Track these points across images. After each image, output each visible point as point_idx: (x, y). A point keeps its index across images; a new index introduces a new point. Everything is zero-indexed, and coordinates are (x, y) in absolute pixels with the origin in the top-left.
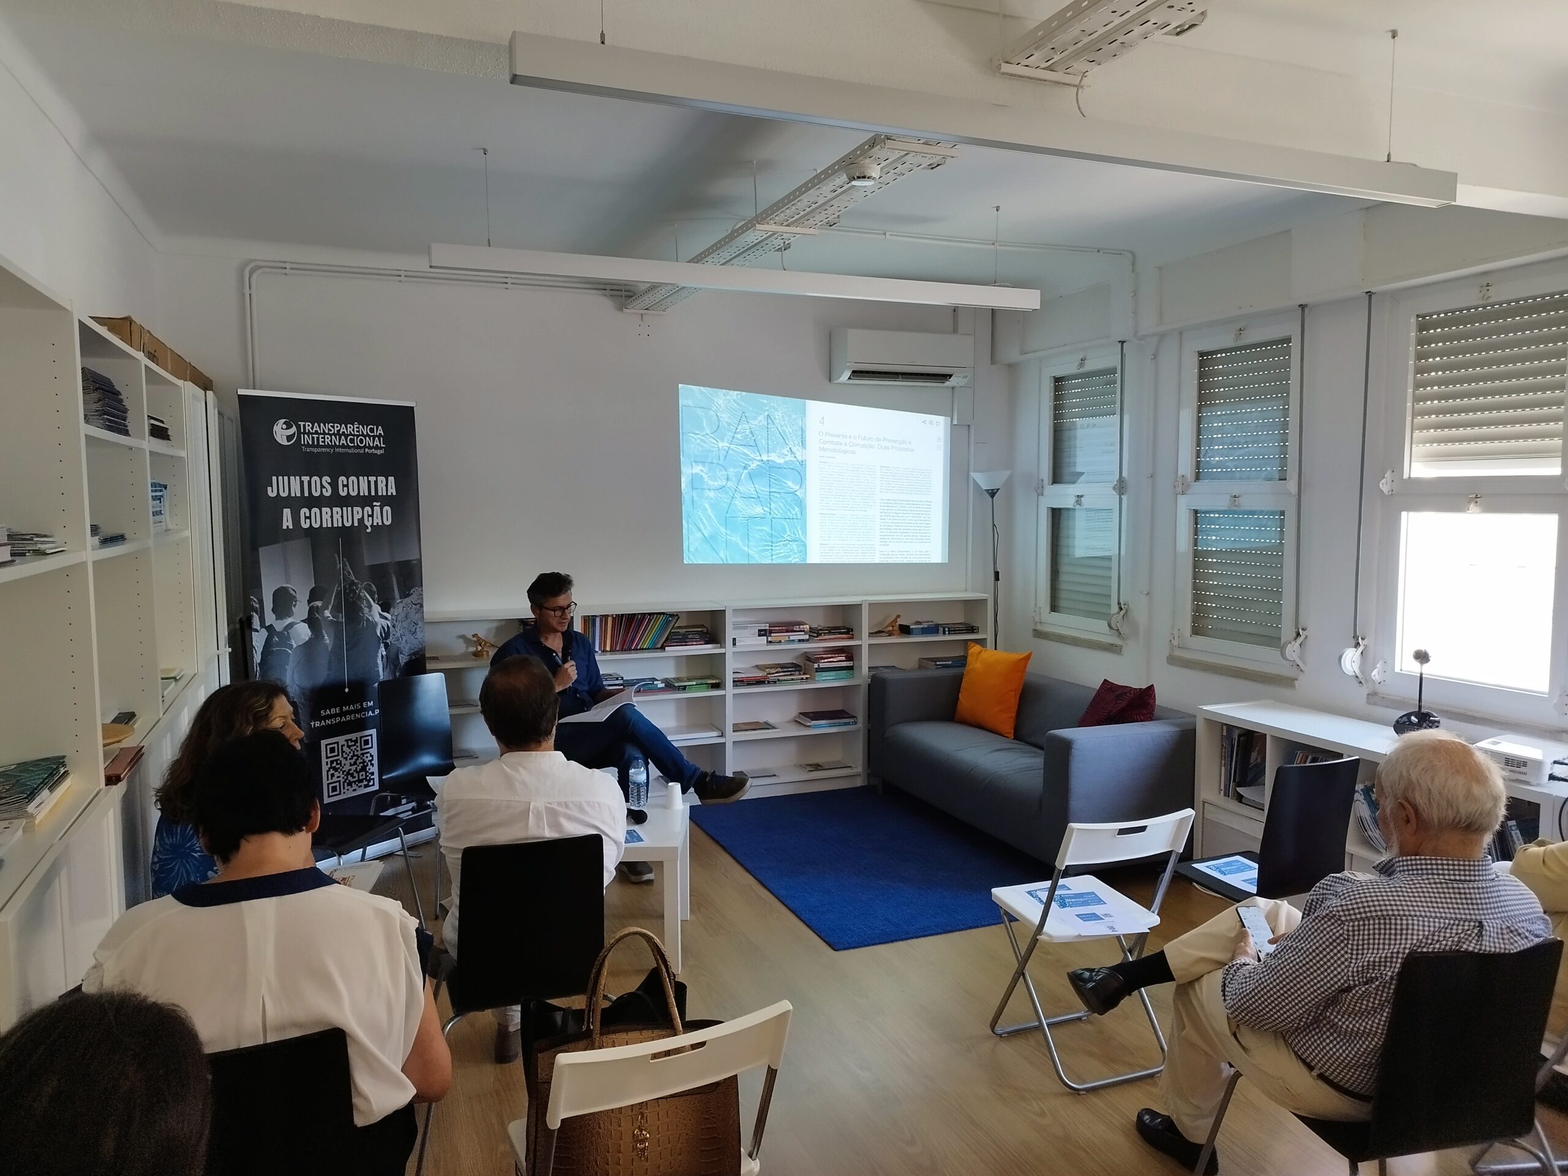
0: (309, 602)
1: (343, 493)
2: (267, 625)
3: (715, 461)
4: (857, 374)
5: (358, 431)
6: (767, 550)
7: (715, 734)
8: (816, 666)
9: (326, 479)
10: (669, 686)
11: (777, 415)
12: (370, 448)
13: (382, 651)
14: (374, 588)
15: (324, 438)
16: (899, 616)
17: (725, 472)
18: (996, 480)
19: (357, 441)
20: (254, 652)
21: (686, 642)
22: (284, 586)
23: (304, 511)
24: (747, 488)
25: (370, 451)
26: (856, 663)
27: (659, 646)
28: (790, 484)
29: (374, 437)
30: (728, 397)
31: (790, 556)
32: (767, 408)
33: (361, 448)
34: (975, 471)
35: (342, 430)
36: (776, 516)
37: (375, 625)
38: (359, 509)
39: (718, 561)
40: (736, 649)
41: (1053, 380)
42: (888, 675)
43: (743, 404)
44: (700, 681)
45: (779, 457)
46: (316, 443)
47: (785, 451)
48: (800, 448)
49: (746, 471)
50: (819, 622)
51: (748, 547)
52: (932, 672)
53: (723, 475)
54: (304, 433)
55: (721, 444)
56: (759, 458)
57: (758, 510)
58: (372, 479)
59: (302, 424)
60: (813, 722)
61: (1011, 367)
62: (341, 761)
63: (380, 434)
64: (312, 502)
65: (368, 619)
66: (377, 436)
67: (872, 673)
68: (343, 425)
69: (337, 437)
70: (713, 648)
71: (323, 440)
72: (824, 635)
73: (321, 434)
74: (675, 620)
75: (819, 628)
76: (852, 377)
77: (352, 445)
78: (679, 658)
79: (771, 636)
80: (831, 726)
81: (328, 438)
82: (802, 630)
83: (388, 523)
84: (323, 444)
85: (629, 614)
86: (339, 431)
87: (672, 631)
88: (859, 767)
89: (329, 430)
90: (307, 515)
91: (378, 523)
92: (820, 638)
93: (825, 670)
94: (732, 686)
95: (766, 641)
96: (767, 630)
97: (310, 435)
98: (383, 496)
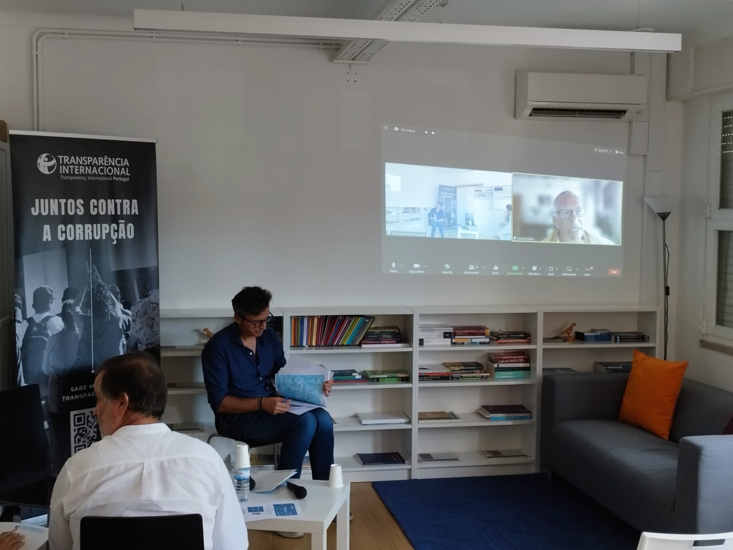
0: (64, 299)
1: (94, 212)
2: (28, 317)
4: (536, 111)
7: (403, 420)
8: (496, 365)
9: (80, 201)
10: (366, 378)
12: (117, 176)
13: (124, 341)
14: (118, 290)
15: (79, 168)
16: (574, 324)
19: (106, 171)
20: (17, 339)
21: (380, 341)
22: (44, 286)
23: (61, 227)
25: (117, 179)
26: (532, 365)
27: (357, 343)
29: (121, 167)
34: (649, 197)
35: (94, 162)
37: (117, 320)
38: (107, 225)
40: (422, 349)
41: (721, 114)
42: (561, 376)
44: (391, 375)
46: (72, 173)
50: (499, 327)
52: (604, 376)
54: (63, 164)
58: (119, 201)
59: (61, 157)
60: (493, 415)
62: (86, 429)
63: (126, 165)
64: (68, 220)
65: (112, 315)
66: (123, 167)
67: (546, 374)
68: (95, 158)
69: (90, 167)
70: (402, 347)
71: (78, 170)
72: (504, 339)
73: (76, 165)
74: (371, 322)
75: (500, 333)
76: (532, 114)
77: (103, 174)
78: (375, 354)
79: (454, 338)
80: (508, 419)
81: (82, 169)
82: (483, 334)
83: (131, 237)
84: (78, 173)
85: (332, 316)
86: (91, 163)
87: (369, 331)
88: (533, 456)
89: (83, 162)
90: (64, 230)
91: (122, 237)
92: (500, 341)
93: (504, 370)
94: (419, 380)
95: (452, 342)
96: (451, 332)
97: (68, 166)
98: (127, 215)
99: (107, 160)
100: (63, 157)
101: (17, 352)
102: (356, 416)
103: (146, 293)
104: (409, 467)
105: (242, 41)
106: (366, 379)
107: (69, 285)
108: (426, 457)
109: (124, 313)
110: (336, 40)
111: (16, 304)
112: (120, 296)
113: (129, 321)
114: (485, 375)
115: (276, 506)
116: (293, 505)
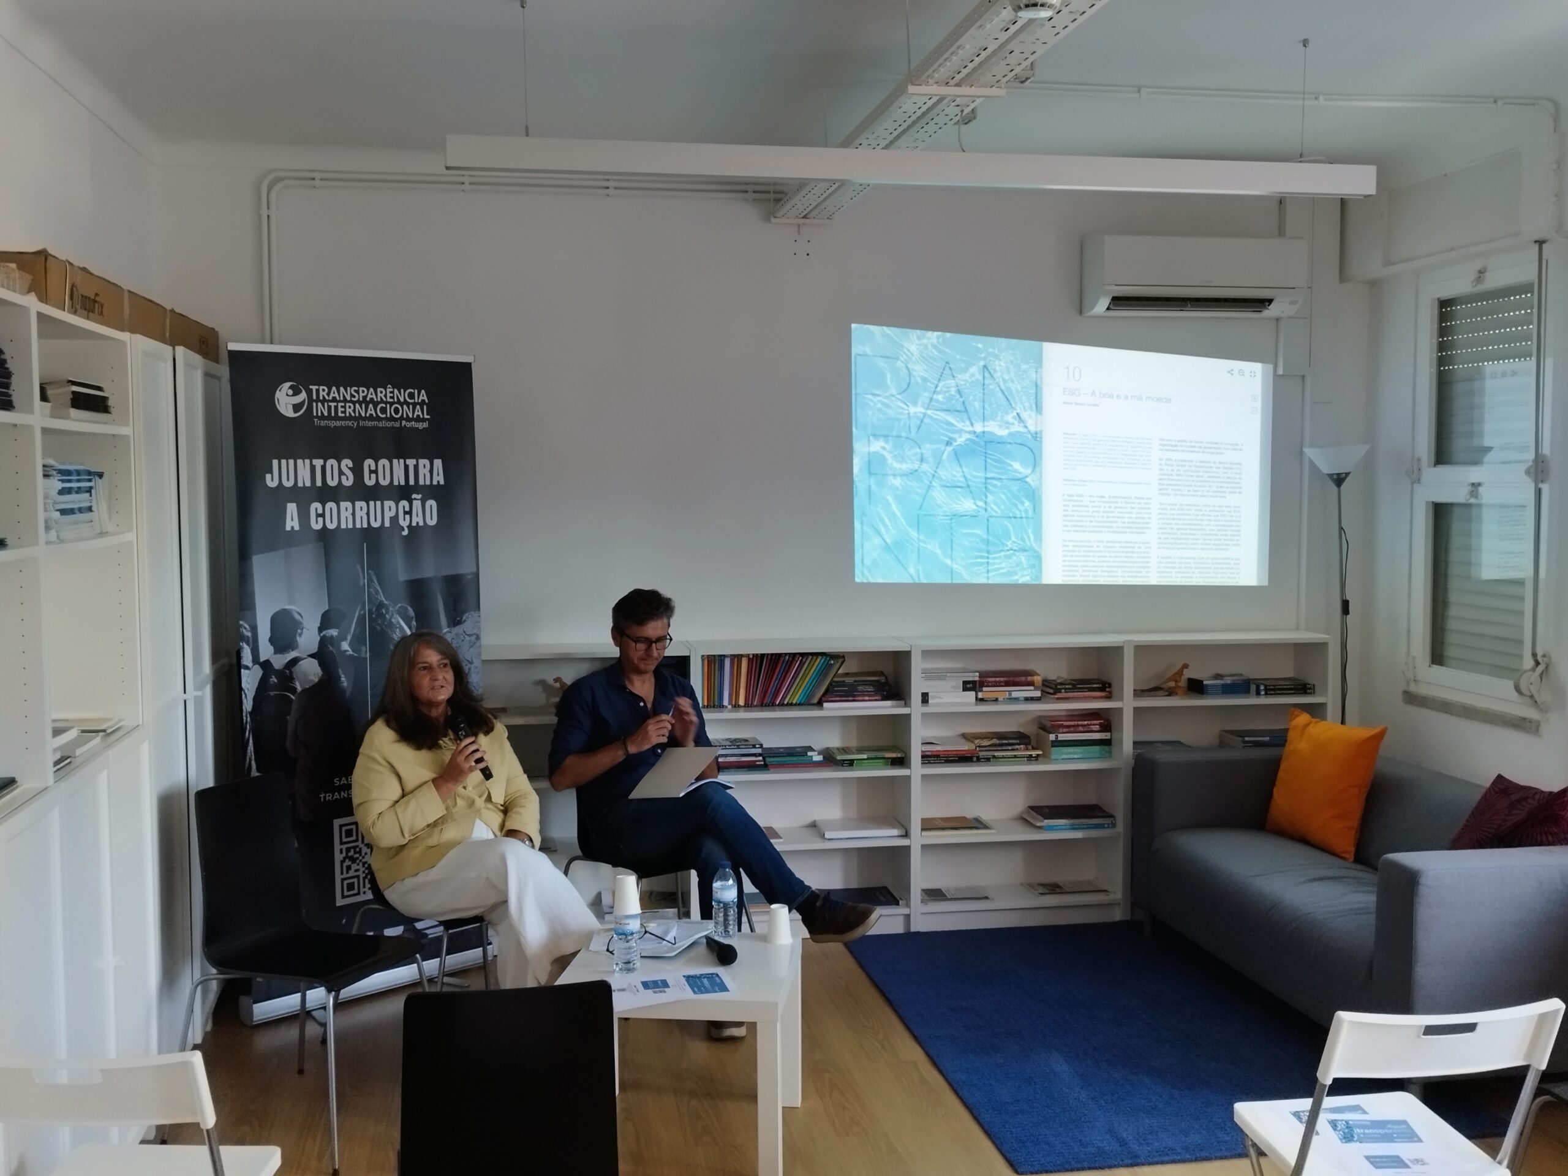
0: (321, 629)
1: (370, 481)
2: (262, 660)
3: (904, 434)
4: (1118, 301)
5: (392, 398)
6: (981, 564)
7: (895, 832)
8: (1052, 737)
9: (347, 463)
10: (830, 759)
11: (999, 366)
12: (408, 419)
14: (411, 612)
15: (344, 407)
16: (1186, 666)
17: (918, 450)
18: (1347, 459)
19: (391, 411)
20: (243, 696)
21: (854, 696)
22: (287, 607)
23: (315, 507)
24: (952, 472)
25: (409, 425)
26: (1115, 735)
27: (815, 700)
28: (1017, 466)
29: (414, 405)
30: (925, 341)
31: (1015, 573)
32: (983, 355)
34: (1311, 446)
35: (369, 396)
36: (993, 513)
38: (392, 504)
39: (905, 579)
40: (926, 709)
41: (1436, 304)
42: (1164, 756)
43: (947, 350)
44: (873, 754)
45: (1000, 426)
46: (333, 414)
47: (1010, 418)
48: (1033, 414)
49: (949, 449)
50: (1057, 671)
51: (952, 558)
52: (1237, 752)
53: (916, 454)
54: (318, 400)
55: (912, 410)
56: (970, 429)
57: (967, 505)
58: (411, 462)
59: (314, 388)
60: (1047, 822)
61: (1374, 285)
62: (360, 849)
63: (423, 400)
64: (327, 494)
66: (418, 403)
67: (1139, 751)
68: (372, 390)
69: (363, 405)
70: (892, 707)
71: (343, 409)
72: (1066, 692)
73: (340, 401)
74: (838, 665)
75: (1059, 681)
76: (1111, 307)
77: (384, 416)
78: (845, 719)
79: (982, 691)
80: (1073, 828)
81: (350, 407)
82: (1031, 684)
83: (432, 522)
84: (343, 415)
85: (772, 654)
86: (365, 397)
87: (836, 679)
88: (1117, 892)
89: (352, 396)
90: (320, 511)
91: (418, 523)
92: (1058, 695)
93: (1067, 744)
94: (922, 763)
95: (977, 698)
96: (976, 681)
97: (326, 404)
98: (425, 485)
99: (391, 392)
100: (317, 387)
101: (245, 718)
102: (814, 825)
103: (458, 619)
104: (906, 911)
105: (616, 188)
106: (831, 762)
107: (329, 606)
108: (934, 895)
110: (775, 184)
111: (242, 638)
112: (414, 623)
114: (1034, 753)
115: (688, 978)
116: (717, 975)
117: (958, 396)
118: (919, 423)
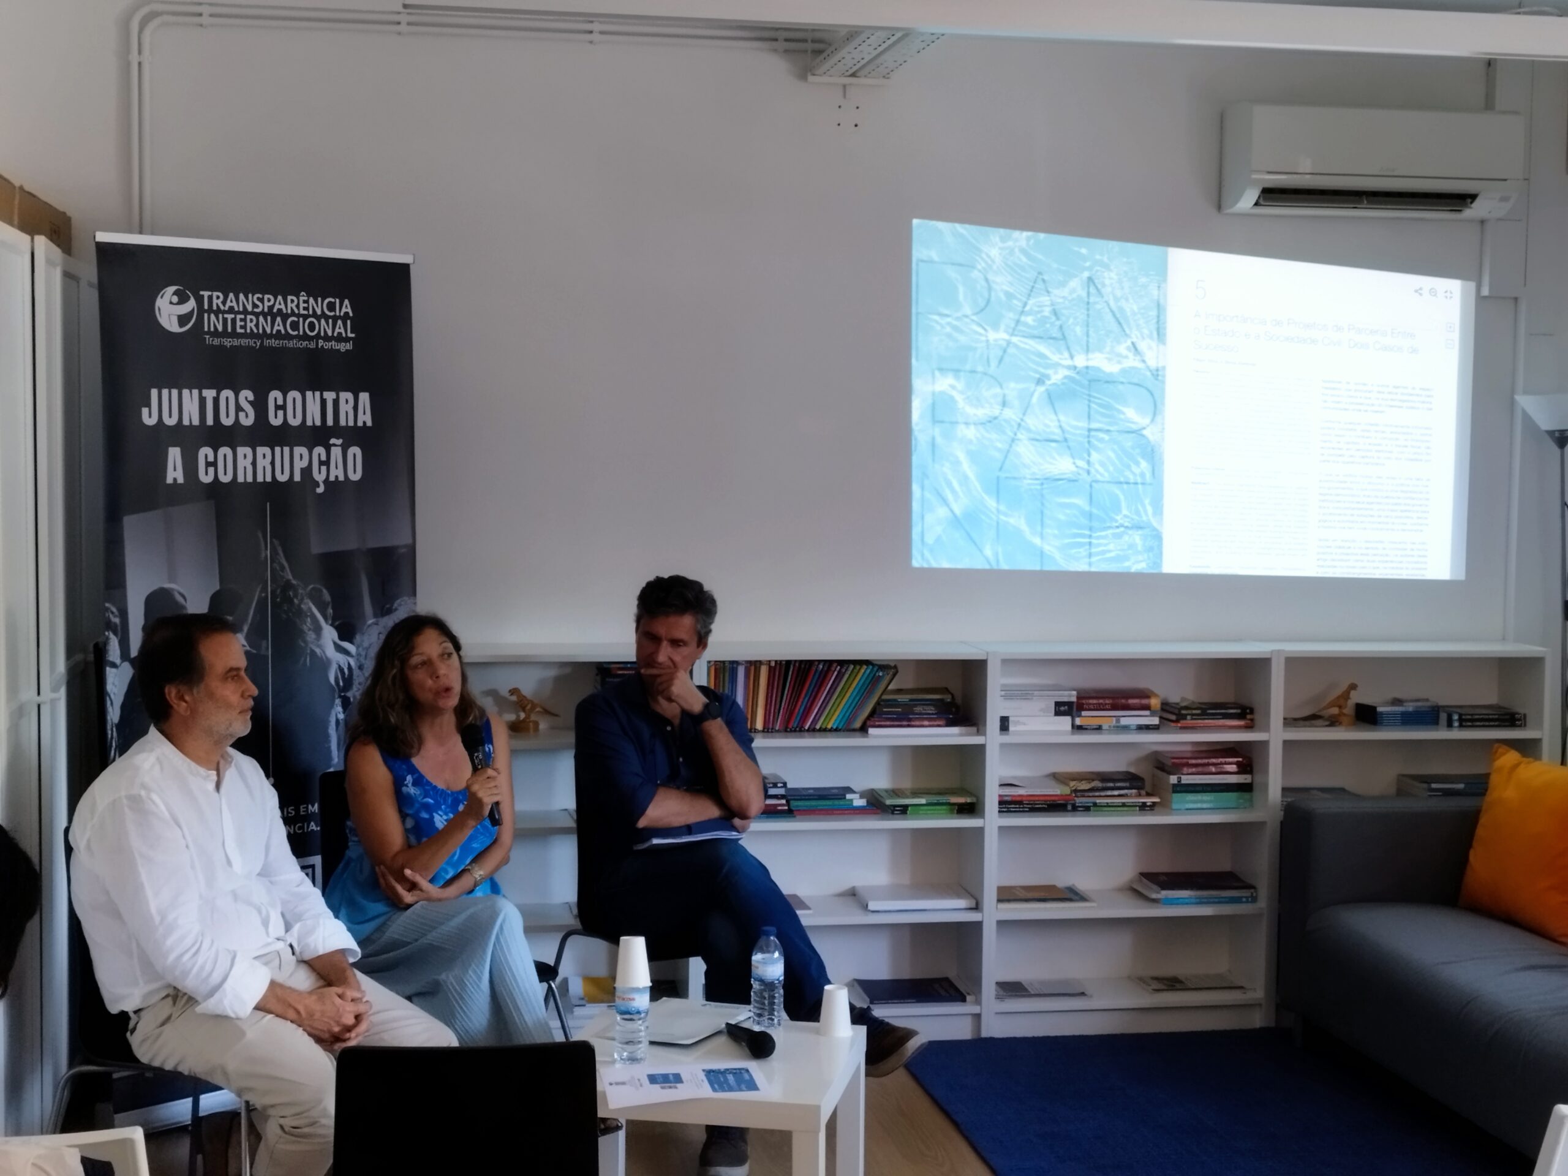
1: (275, 420)
3: (980, 369)
4: (1271, 194)
6: (1081, 545)
7: (962, 903)
8: (1173, 779)
9: (247, 395)
10: (876, 805)
11: (1109, 279)
12: (327, 338)
14: (327, 597)
15: (244, 320)
16: (1353, 687)
17: (998, 390)
19: (304, 327)
20: (109, 703)
21: (910, 720)
22: (167, 586)
23: (205, 452)
24: (1043, 420)
25: (328, 345)
26: (1258, 778)
27: (858, 724)
28: (1130, 413)
29: (335, 319)
30: (1010, 243)
31: (1126, 558)
32: (1088, 264)
33: (310, 339)
34: (1526, 392)
35: (277, 306)
36: (1099, 477)
37: (325, 664)
38: (303, 450)
39: (979, 564)
40: (1006, 739)
42: (1325, 806)
44: (934, 799)
45: (1109, 359)
46: (229, 330)
47: (1122, 348)
48: (1154, 344)
49: (1041, 389)
50: (1181, 691)
51: (1042, 537)
52: (1421, 803)
53: (996, 396)
54: (210, 310)
55: (992, 336)
56: (1069, 362)
58: (330, 396)
59: (206, 294)
60: (1164, 894)
64: (220, 436)
65: (313, 653)
66: (340, 317)
67: (1289, 800)
68: (280, 298)
69: (269, 318)
70: (961, 735)
71: (243, 323)
72: (1192, 719)
73: (239, 313)
74: (888, 678)
75: (1184, 704)
76: (1261, 202)
77: (296, 333)
78: (896, 750)
79: (1080, 716)
80: (1200, 902)
81: (251, 321)
82: (1147, 707)
83: (356, 476)
84: (242, 331)
85: (801, 662)
86: (271, 308)
87: (885, 697)
88: (1258, 990)
89: (255, 306)
90: (211, 459)
91: (337, 477)
92: (1183, 723)
93: (1193, 789)
94: (999, 812)
95: (1073, 726)
96: (1072, 703)
97: (221, 316)
98: (347, 427)
99: (304, 302)
100: (210, 293)
101: (110, 732)
102: (852, 893)
103: (388, 606)
104: (976, 1009)
105: (602, 33)
106: (877, 808)
107: (221, 582)
108: (1012, 989)
109: (340, 649)
110: (813, 30)
111: (110, 626)
112: (330, 611)
113: (350, 667)
114: (1149, 801)
115: (709, 1073)
116: (747, 1071)
117: (1054, 318)
118: (1000, 353)
